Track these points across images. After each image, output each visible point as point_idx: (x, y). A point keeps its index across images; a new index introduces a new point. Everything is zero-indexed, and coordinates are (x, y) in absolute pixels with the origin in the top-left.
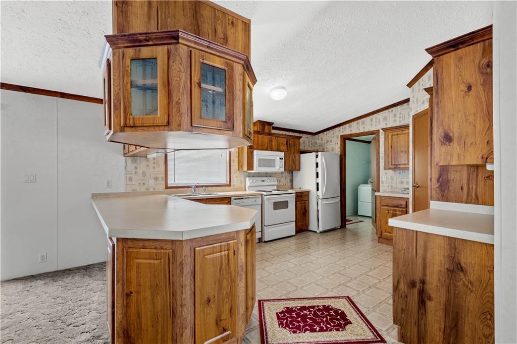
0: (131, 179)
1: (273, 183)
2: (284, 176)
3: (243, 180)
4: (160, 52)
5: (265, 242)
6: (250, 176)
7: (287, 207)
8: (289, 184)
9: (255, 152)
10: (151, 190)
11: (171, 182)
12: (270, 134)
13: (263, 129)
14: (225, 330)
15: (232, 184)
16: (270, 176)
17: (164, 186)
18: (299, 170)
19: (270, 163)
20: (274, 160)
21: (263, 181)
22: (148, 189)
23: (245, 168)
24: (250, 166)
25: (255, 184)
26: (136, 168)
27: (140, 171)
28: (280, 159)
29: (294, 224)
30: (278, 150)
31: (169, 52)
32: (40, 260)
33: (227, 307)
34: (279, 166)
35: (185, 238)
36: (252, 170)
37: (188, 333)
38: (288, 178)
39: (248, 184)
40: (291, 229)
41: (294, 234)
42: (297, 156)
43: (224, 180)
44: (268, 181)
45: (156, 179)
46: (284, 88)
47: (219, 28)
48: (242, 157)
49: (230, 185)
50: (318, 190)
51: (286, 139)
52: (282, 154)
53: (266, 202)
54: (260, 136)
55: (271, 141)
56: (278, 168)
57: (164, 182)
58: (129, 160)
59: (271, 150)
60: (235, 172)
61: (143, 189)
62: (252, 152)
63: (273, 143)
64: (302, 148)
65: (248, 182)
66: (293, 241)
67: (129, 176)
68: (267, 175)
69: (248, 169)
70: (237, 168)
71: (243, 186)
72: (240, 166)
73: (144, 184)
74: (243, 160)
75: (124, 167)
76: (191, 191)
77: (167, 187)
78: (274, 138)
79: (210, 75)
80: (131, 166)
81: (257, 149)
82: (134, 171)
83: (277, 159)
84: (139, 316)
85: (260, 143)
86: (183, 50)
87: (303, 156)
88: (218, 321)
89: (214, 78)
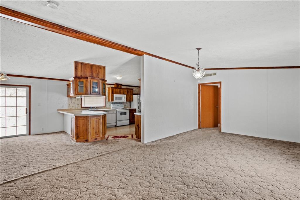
0: (70, 105)
1: (122, 106)
2: (127, 103)
3: (110, 105)
4: (84, 80)
5: (118, 126)
6: (113, 103)
7: (126, 114)
8: (129, 106)
9: (114, 95)
10: (77, 108)
11: (83, 106)
12: (121, 88)
13: (118, 87)
14: (97, 135)
15: (106, 106)
16: (121, 103)
17: (81, 107)
18: (133, 101)
19: (121, 99)
20: (122, 98)
21: (118, 105)
22: (75, 108)
23: (111, 101)
24: (112, 100)
25: (115, 106)
26: (71, 101)
27: (73, 102)
28: (124, 97)
29: (129, 121)
30: (123, 94)
31: (86, 80)
32: (42, 130)
33: (98, 130)
34: (124, 100)
35: (89, 115)
36: (113, 101)
37: (89, 134)
38: (129, 104)
39: (112, 106)
40: (128, 122)
41: (129, 124)
42: (131, 96)
43: (103, 105)
44: (120, 105)
45: (78, 105)
46: (121, 76)
47: (97, 70)
48: (110, 96)
49: (105, 107)
50: (138, 108)
51: (127, 90)
52: (125, 96)
53: (117, 113)
54: (116, 89)
55: (121, 91)
56: (123, 100)
57: (81, 106)
58: (69, 98)
59: (121, 94)
60: (107, 102)
61: (74, 108)
62: (113, 95)
63: (122, 92)
64: (134, 93)
65: (112, 105)
66: (129, 126)
67: (69, 104)
68: (120, 103)
69: (112, 101)
70: (108, 100)
71: (110, 107)
72: (109, 100)
73: (74, 106)
74: (110, 98)
75: (67, 101)
76: (90, 109)
77: (82, 107)
78: (122, 90)
79: (94, 84)
80: (70, 100)
81: (115, 94)
82: (71, 102)
83: (123, 97)
84: (80, 131)
85: (116, 92)
86: (89, 80)
87: (134, 96)
88: (96, 133)
89: (95, 84)
